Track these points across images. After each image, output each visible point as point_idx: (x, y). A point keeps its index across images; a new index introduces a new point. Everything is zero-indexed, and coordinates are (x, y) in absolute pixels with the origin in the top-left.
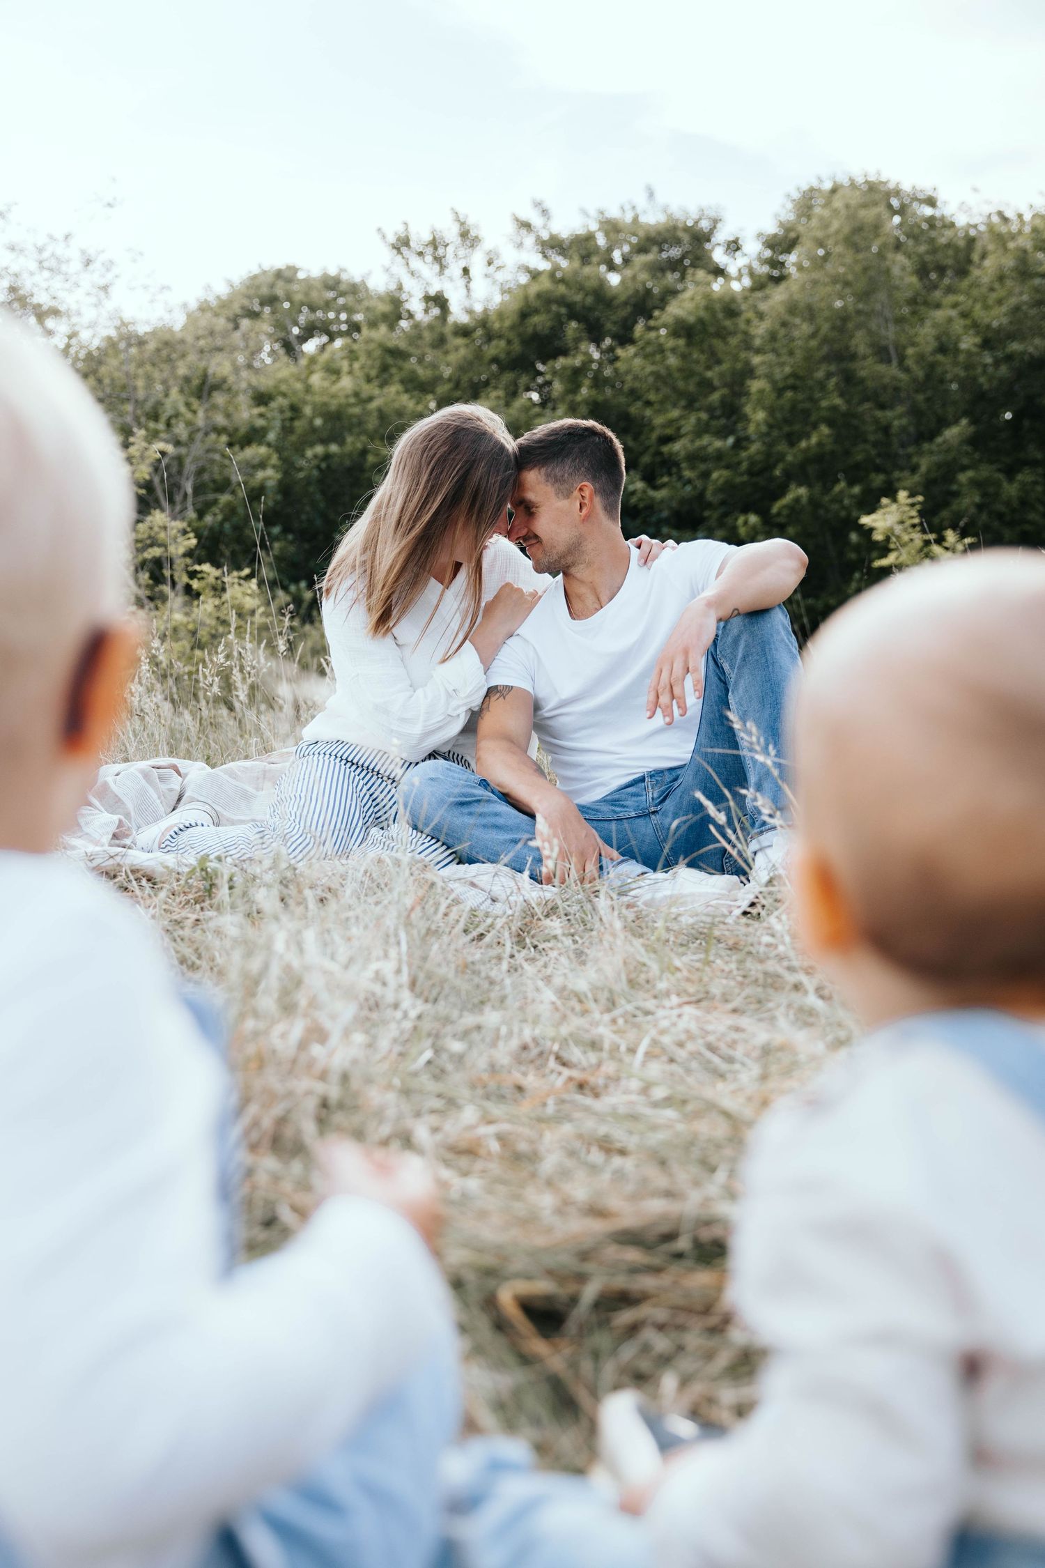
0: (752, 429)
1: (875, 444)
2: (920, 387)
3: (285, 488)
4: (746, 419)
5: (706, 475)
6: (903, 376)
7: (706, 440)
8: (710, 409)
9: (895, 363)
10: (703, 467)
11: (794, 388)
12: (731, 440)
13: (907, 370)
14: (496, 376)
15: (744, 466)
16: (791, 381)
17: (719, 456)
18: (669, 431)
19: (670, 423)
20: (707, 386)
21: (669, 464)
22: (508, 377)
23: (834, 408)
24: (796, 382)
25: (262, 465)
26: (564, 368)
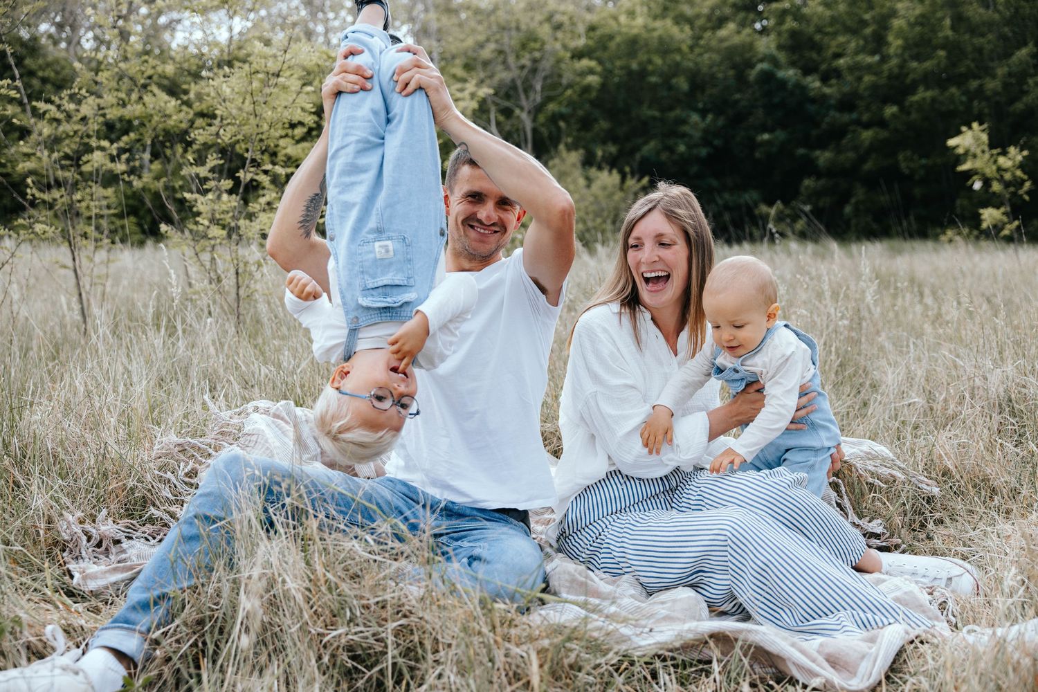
0: (892, 51)
1: (973, 60)
2: (1008, 22)
3: (603, 86)
4: (888, 44)
5: (860, 79)
6: (997, 16)
7: (860, 58)
8: (865, 39)
9: (992, 8)
10: (857, 74)
11: (922, 24)
12: (877, 58)
13: (998, 11)
14: (735, 15)
15: (886, 74)
16: (920, 20)
17: (869, 68)
18: (840, 50)
19: (839, 46)
20: (864, 23)
21: (837, 73)
22: (742, 15)
23: (947, 38)
24: (922, 21)
25: (591, 71)
26: (777, 9)
